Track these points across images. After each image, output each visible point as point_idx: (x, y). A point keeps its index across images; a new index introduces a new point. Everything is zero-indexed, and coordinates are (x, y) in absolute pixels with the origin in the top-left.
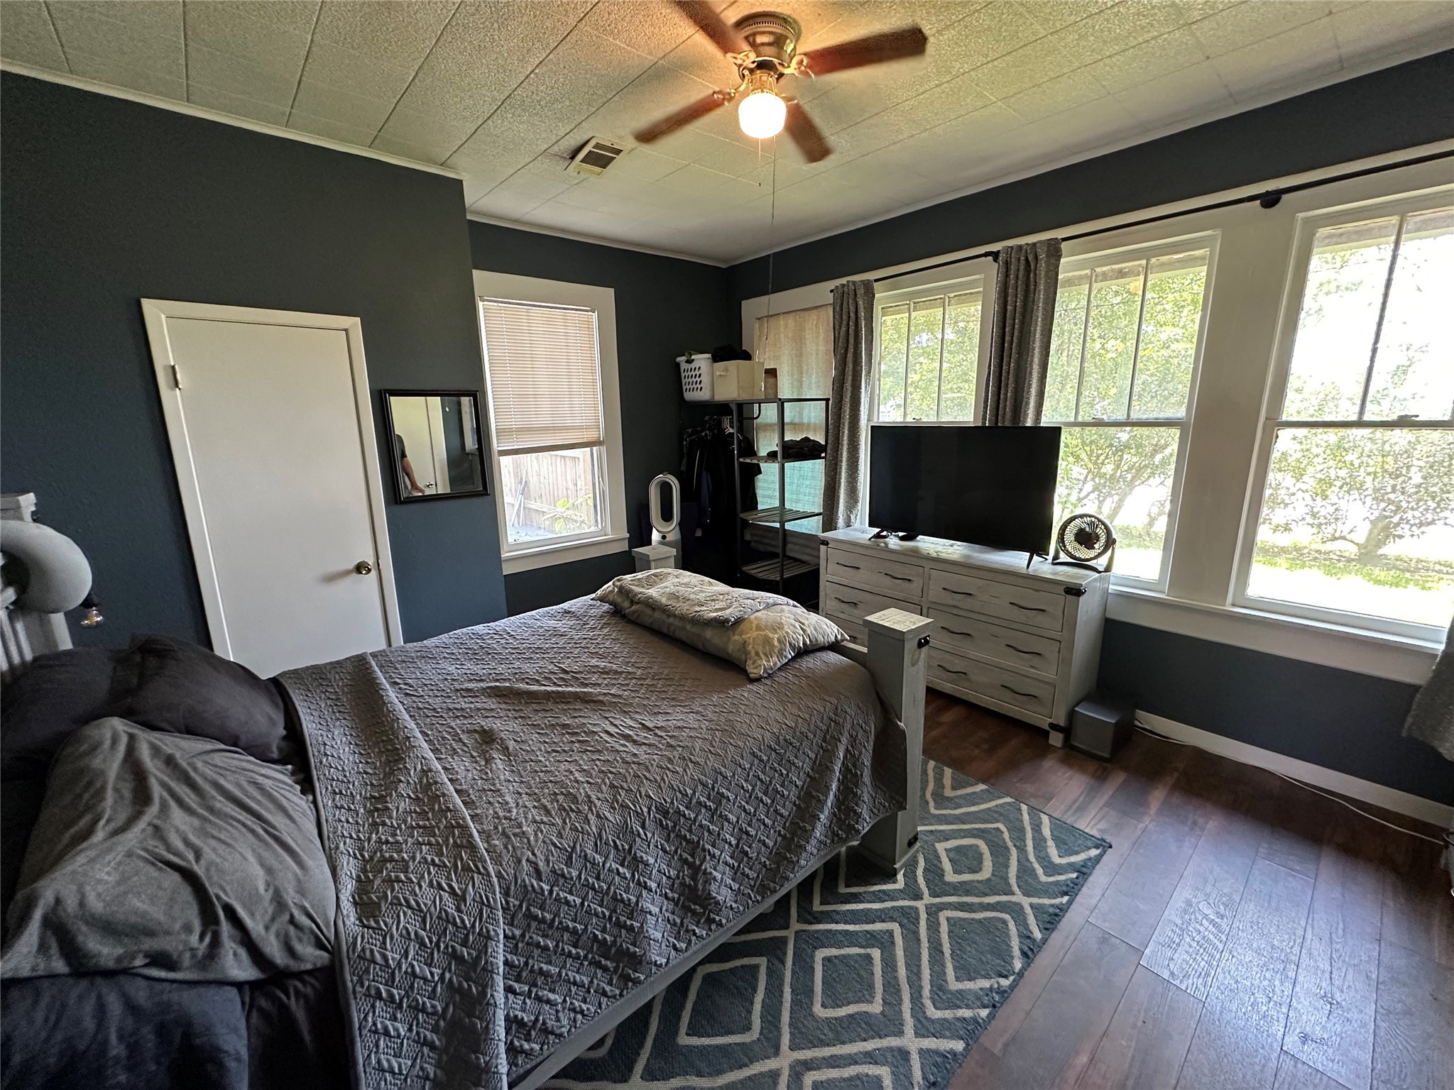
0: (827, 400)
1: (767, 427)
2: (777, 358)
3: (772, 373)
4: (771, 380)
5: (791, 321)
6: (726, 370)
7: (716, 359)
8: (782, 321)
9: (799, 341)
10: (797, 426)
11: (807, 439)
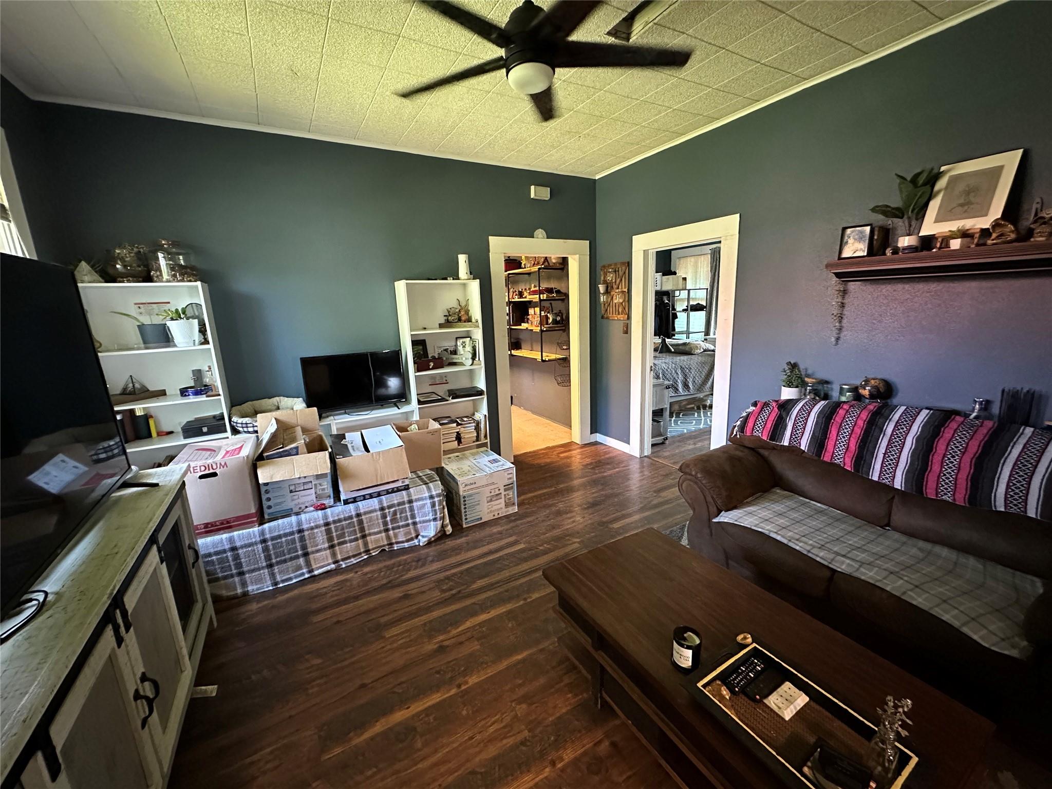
0: (707, 289)
1: (682, 300)
2: (686, 273)
3: (685, 279)
4: (684, 282)
5: (693, 259)
6: (668, 279)
7: (664, 275)
8: (689, 259)
9: (696, 266)
10: (694, 299)
11: (698, 304)
